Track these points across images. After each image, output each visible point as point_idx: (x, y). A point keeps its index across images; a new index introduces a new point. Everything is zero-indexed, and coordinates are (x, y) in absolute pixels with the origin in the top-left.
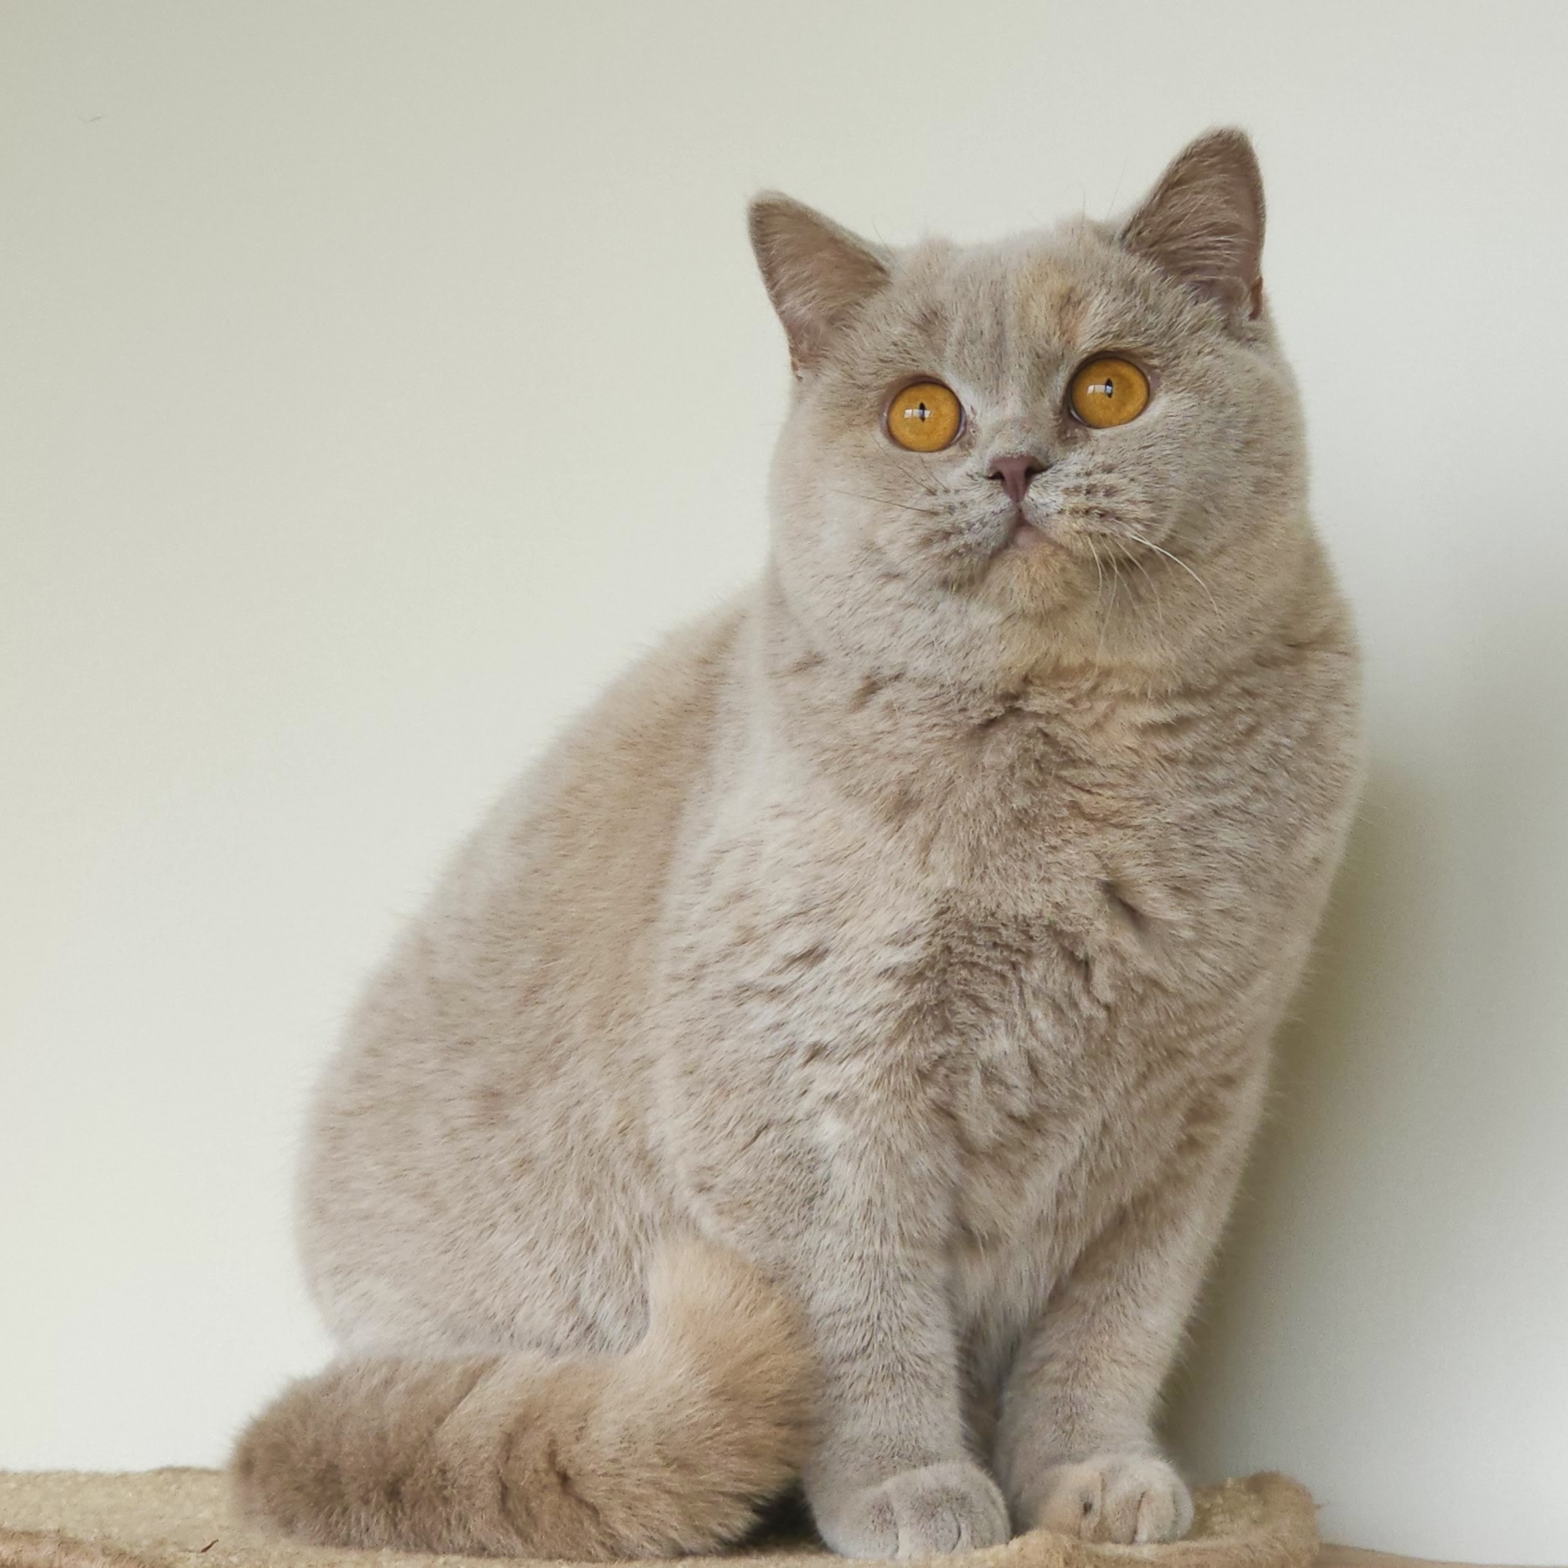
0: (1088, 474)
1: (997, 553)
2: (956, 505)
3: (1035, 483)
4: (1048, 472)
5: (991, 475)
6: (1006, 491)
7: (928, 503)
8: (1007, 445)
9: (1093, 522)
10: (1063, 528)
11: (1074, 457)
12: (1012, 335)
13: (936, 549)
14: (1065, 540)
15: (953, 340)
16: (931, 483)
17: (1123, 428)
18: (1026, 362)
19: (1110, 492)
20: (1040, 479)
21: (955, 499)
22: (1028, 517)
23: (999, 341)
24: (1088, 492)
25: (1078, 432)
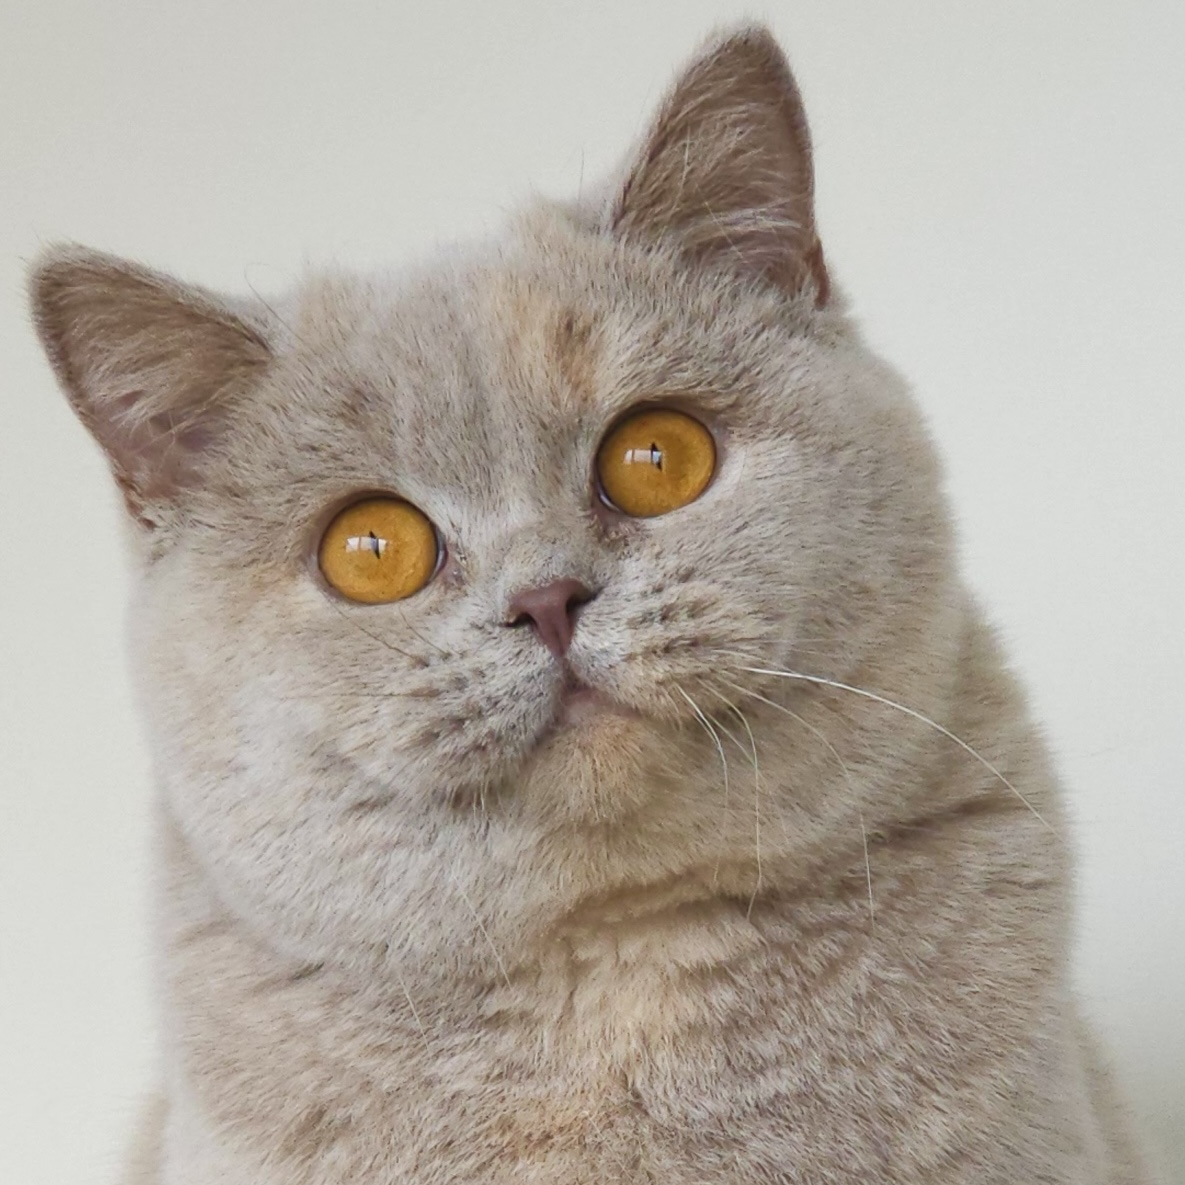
0: (659, 590)
1: (544, 740)
2: (467, 674)
3: (583, 619)
4: (601, 599)
5: (512, 620)
6: (544, 640)
7: (418, 679)
8: (527, 569)
9: (681, 661)
10: (635, 681)
11: (631, 567)
12: (499, 398)
13: (445, 747)
14: (642, 701)
15: (404, 428)
16: (418, 648)
17: (691, 508)
18: (528, 435)
19: (696, 610)
20: (589, 613)
21: (464, 667)
22: (582, 675)
23: (478, 413)
24: (664, 618)
25: (625, 527)
